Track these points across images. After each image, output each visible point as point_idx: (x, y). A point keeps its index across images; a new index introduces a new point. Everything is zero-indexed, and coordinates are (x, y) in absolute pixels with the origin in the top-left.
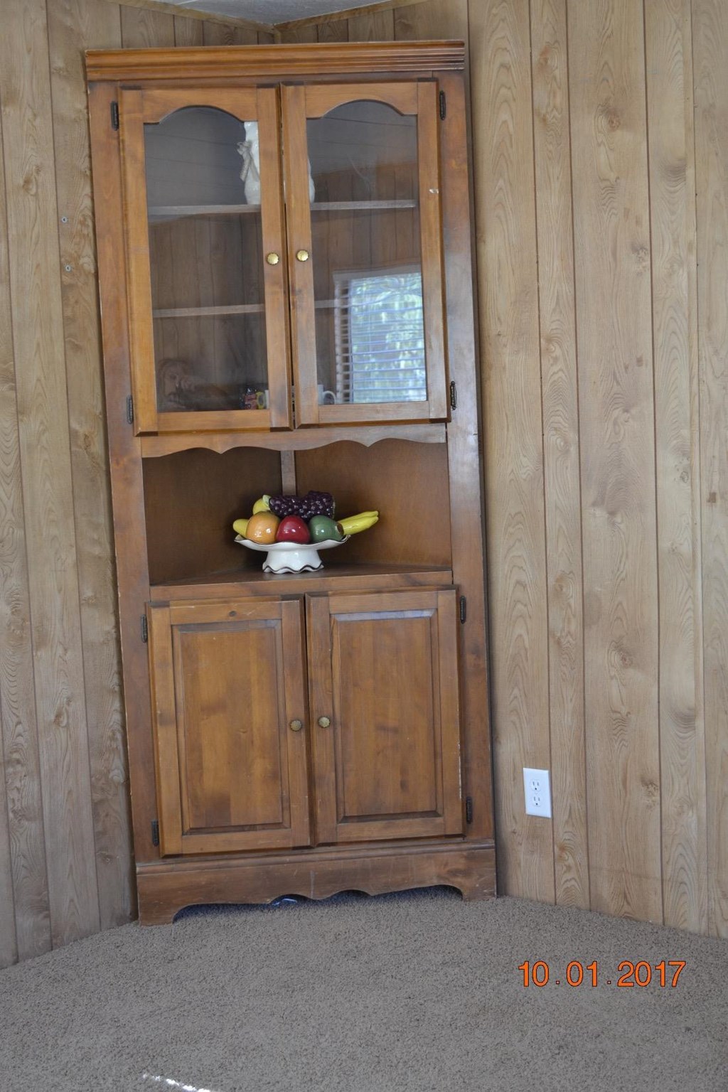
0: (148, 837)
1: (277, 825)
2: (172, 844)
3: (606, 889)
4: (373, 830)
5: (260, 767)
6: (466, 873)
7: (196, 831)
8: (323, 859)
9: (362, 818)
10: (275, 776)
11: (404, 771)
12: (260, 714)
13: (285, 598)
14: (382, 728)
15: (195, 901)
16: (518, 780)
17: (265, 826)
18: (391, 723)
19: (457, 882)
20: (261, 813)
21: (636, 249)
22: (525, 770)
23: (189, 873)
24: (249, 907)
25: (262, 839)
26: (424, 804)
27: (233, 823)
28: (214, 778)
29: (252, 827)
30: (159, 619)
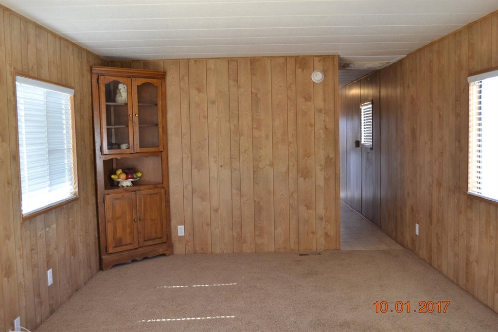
0: (104, 250)
1: (131, 244)
2: (110, 250)
3: (198, 249)
4: (150, 243)
5: (128, 230)
6: (167, 250)
7: (115, 247)
8: (141, 251)
9: (148, 240)
10: (131, 232)
11: (156, 229)
12: (128, 219)
13: (132, 191)
14: (151, 219)
15: (116, 264)
16: (176, 229)
17: (129, 244)
18: (153, 218)
19: (165, 252)
20: (129, 241)
21: (204, 117)
22: (178, 226)
23: (113, 257)
24: (126, 263)
25: (129, 247)
26: (159, 236)
27: (123, 244)
28: (119, 234)
29: (126, 245)
30: (107, 197)
